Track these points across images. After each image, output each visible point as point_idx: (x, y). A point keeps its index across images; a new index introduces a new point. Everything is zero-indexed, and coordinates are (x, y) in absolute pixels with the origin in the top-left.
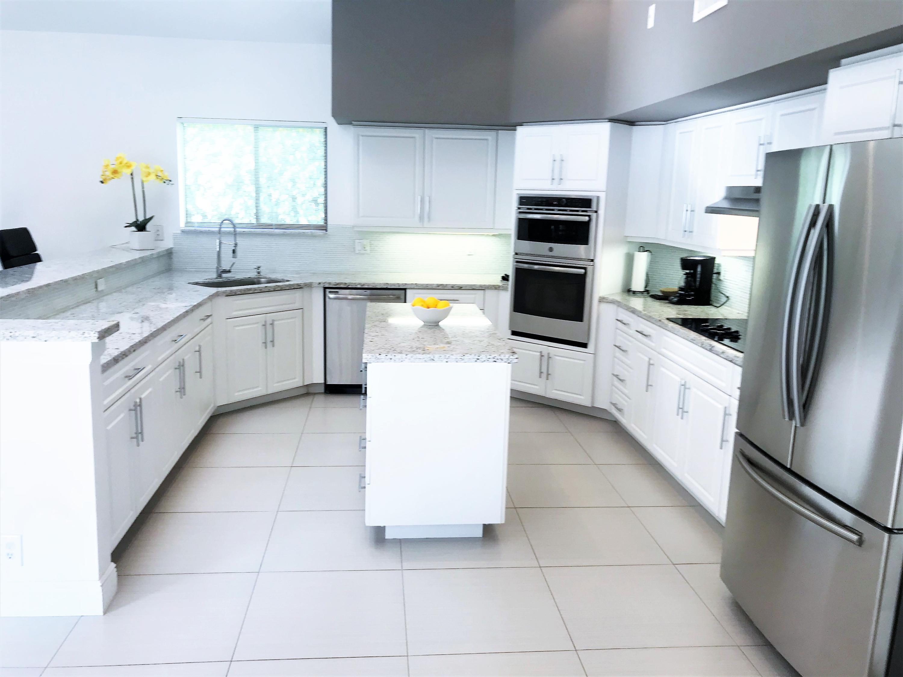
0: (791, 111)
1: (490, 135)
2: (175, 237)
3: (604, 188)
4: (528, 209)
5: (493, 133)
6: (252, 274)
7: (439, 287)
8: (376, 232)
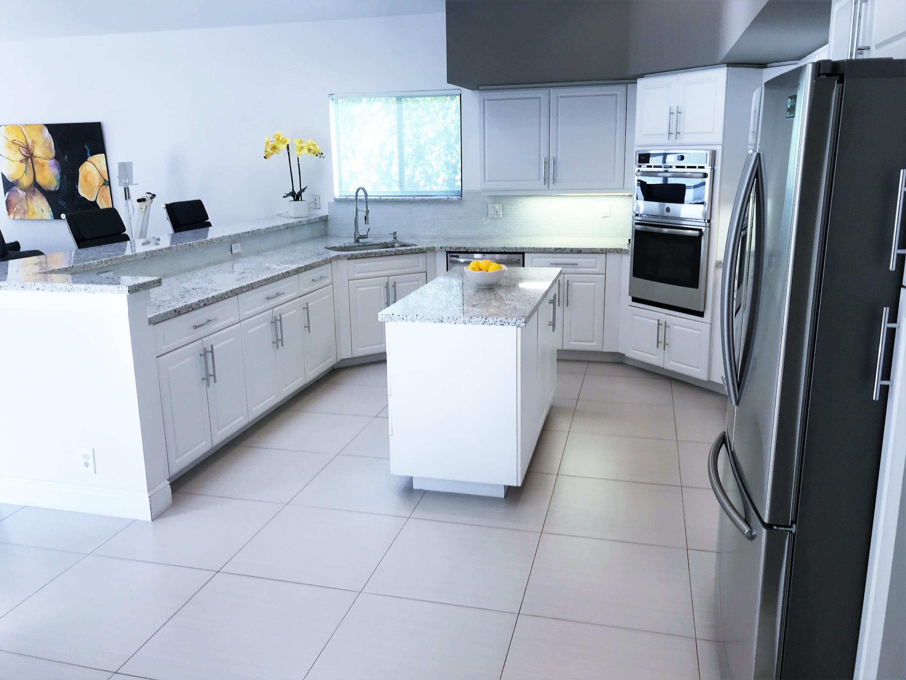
2: (330, 205)
3: (720, 141)
4: (647, 167)
5: (623, 88)
6: (390, 239)
7: (556, 250)
8: (509, 197)
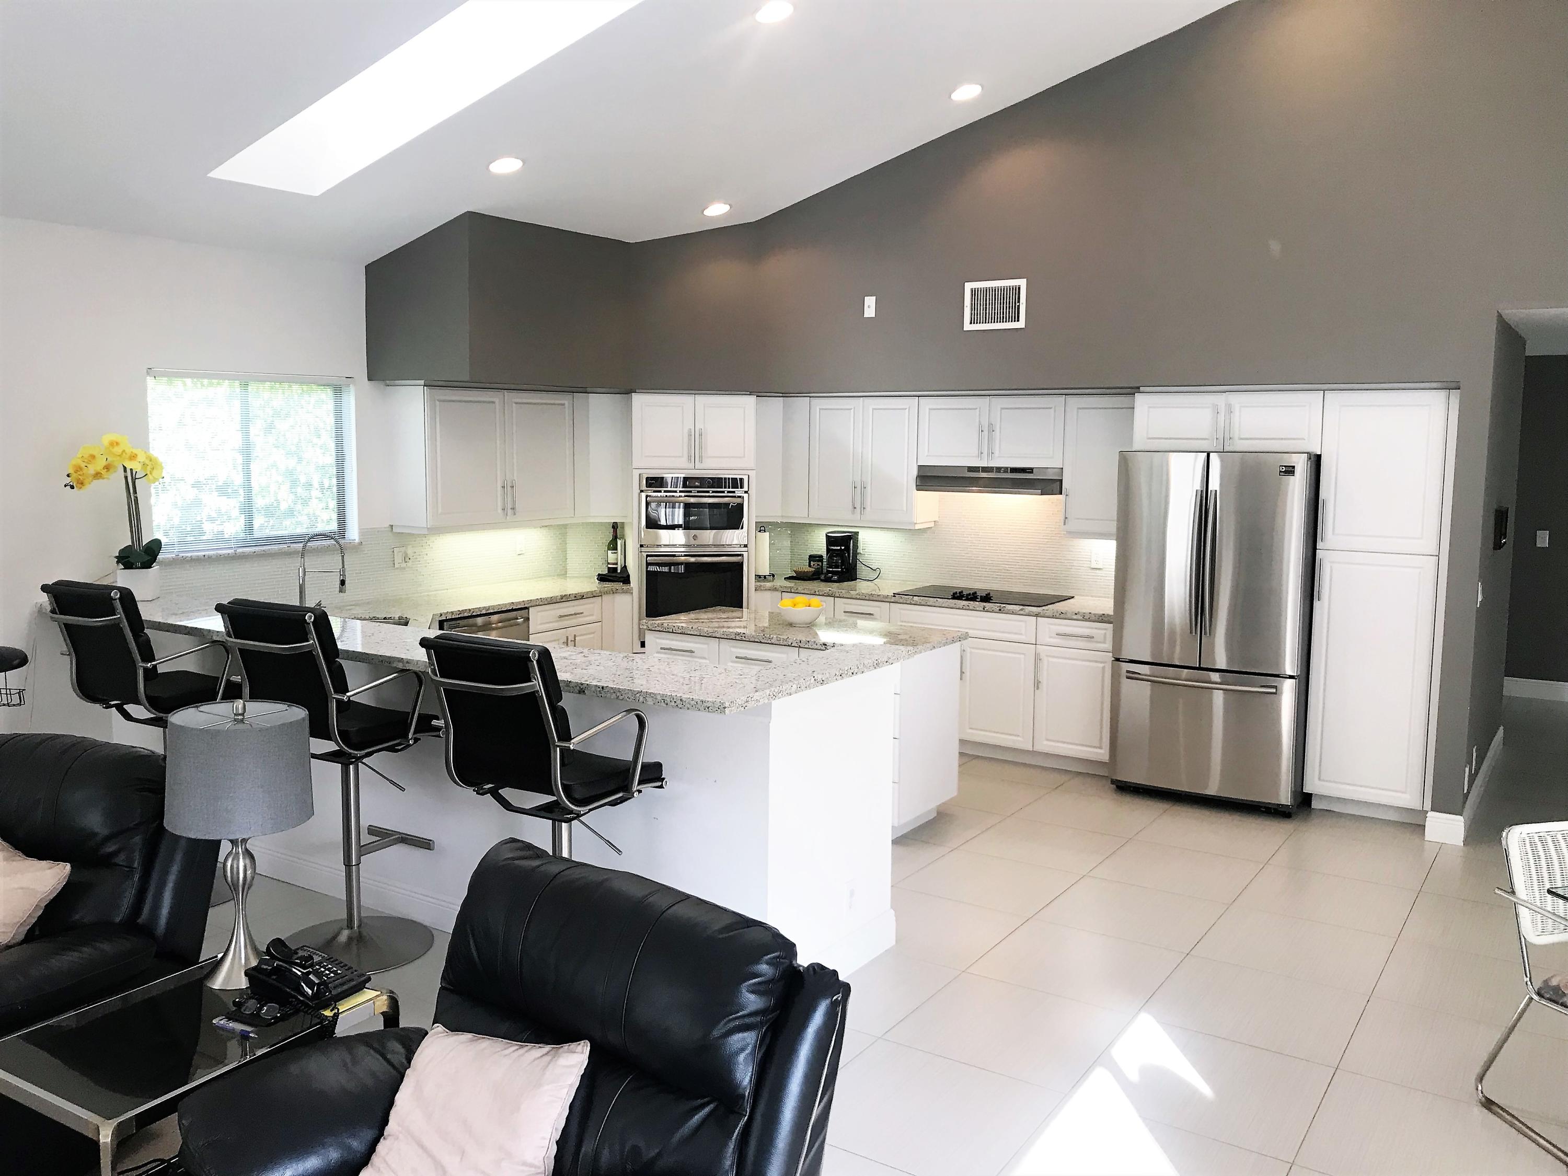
0: (1015, 406)
1: (565, 400)
3: (752, 464)
5: (570, 397)
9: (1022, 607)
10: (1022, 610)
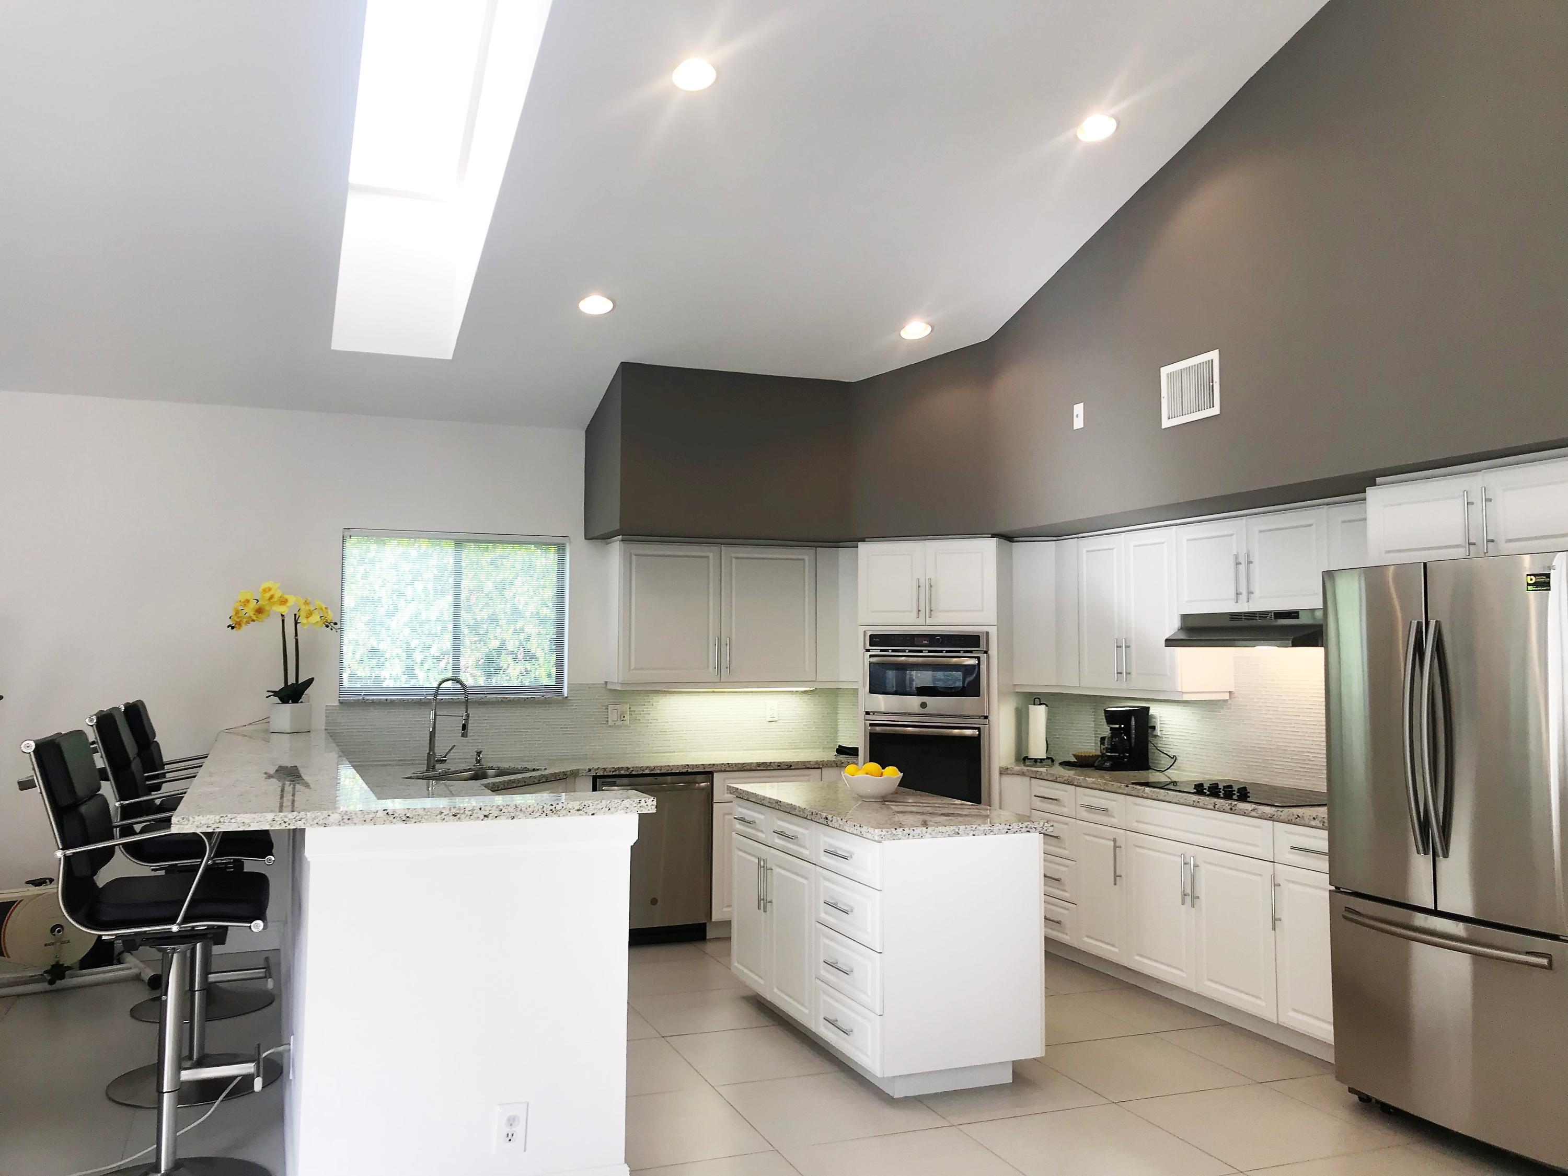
0: (1273, 527)
1: (806, 555)
2: (329, 712)
3: (993, 619)
4: (882, 651)
5: (811, 551)
6: (473, 764)
8: (640, 693)
9: (1254, 806)
10: (1254, 810)
